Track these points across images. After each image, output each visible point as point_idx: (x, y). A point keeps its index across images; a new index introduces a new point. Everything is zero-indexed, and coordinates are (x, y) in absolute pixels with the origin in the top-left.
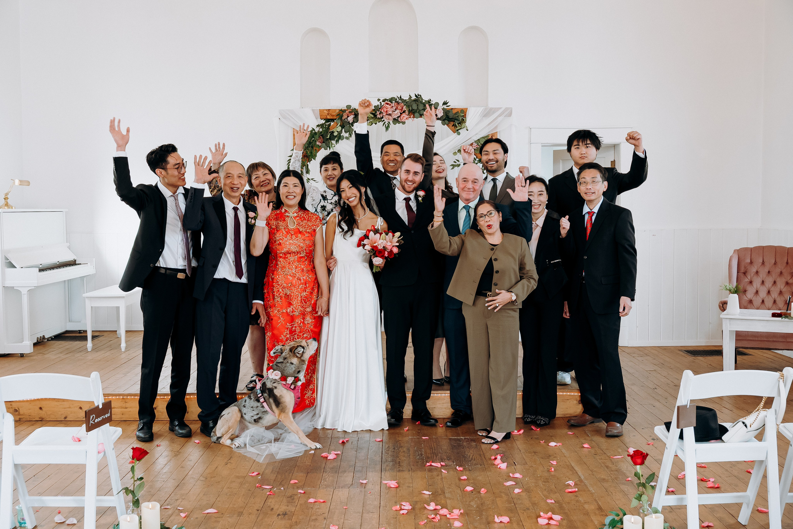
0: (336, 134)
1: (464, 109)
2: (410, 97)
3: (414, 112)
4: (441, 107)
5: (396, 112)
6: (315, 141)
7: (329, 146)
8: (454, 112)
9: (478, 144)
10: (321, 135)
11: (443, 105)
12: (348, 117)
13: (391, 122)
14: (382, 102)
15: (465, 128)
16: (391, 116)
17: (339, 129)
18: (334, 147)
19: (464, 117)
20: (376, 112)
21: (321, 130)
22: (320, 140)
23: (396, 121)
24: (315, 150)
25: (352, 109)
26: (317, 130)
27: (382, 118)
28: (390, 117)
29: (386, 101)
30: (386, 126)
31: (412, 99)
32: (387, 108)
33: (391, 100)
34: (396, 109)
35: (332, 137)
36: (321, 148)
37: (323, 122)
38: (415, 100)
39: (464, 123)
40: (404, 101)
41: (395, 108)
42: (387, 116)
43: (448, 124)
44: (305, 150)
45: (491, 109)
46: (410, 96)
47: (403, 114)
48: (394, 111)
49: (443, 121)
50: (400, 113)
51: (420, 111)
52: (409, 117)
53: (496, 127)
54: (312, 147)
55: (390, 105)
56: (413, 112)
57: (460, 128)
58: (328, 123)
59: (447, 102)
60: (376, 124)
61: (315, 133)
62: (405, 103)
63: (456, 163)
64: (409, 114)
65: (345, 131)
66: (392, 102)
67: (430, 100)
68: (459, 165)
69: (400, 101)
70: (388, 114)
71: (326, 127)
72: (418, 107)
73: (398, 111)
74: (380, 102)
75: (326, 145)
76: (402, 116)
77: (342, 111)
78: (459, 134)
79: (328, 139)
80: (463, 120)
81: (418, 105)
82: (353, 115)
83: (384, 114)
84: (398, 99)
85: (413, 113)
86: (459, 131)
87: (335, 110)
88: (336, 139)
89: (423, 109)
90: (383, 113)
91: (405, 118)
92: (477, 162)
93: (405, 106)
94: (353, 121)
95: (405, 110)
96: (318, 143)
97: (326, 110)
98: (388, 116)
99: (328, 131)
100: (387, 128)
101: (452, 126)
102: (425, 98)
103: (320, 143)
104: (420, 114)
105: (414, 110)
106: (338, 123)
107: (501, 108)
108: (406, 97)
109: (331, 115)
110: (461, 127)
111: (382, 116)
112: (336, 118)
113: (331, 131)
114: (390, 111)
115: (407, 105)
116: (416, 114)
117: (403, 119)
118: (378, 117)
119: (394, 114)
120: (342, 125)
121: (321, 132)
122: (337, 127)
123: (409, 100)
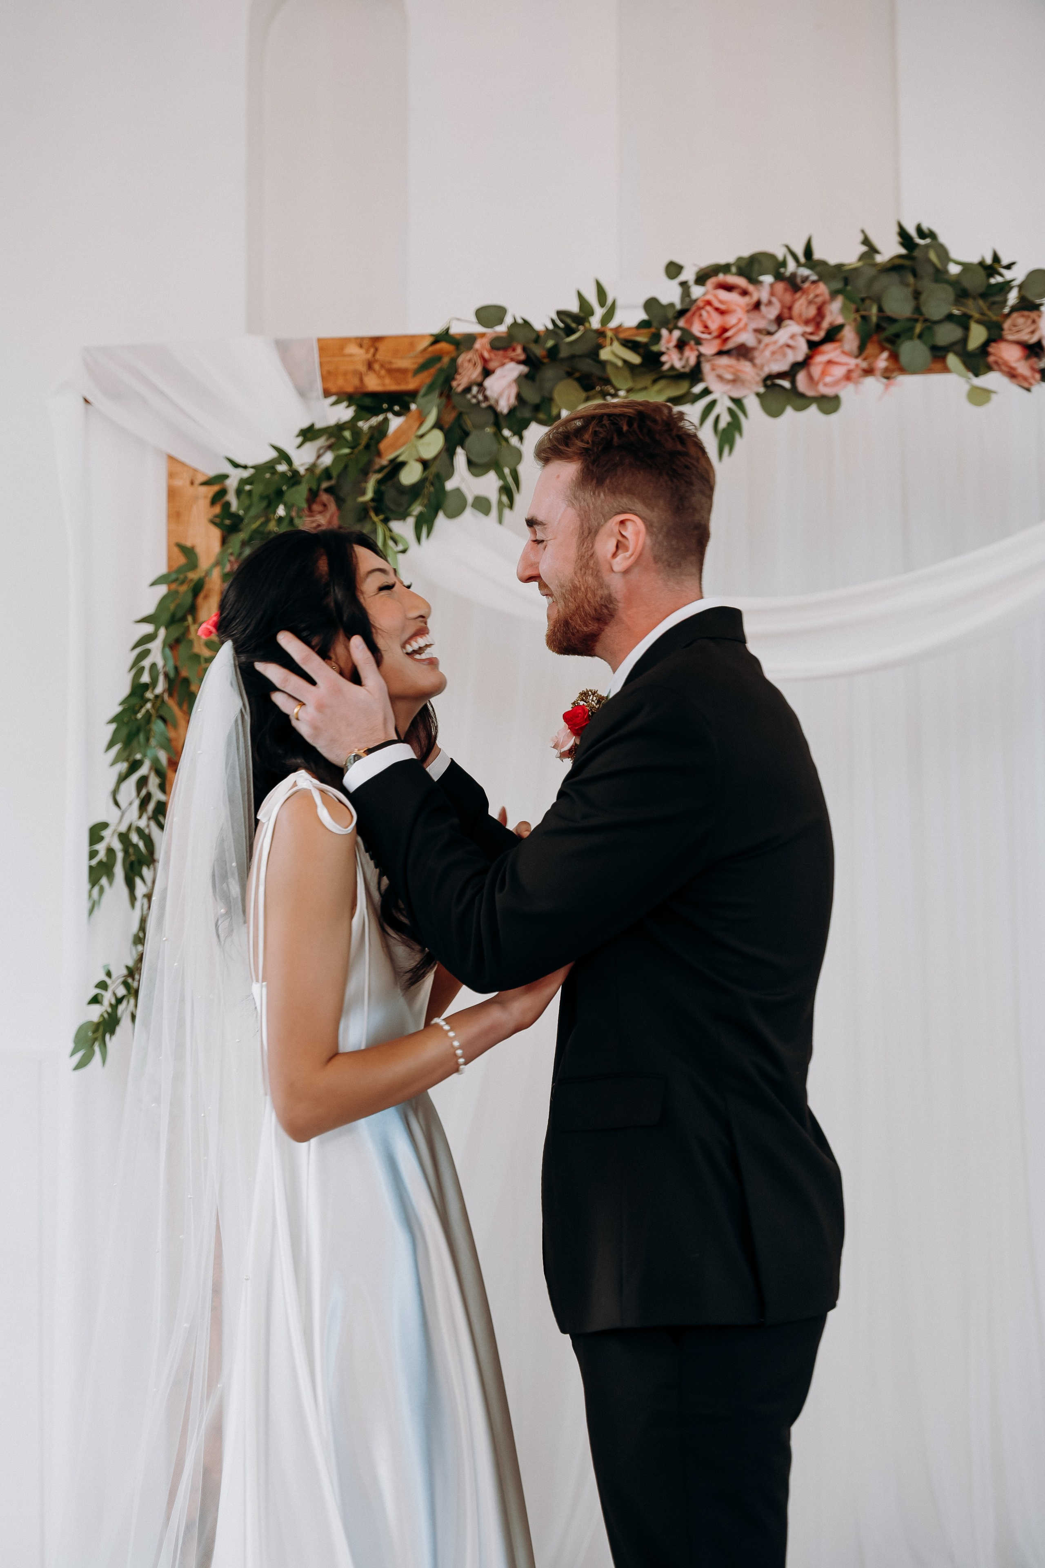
0: (410, 475)
2: (871, 248)
3: (897, 336)
5: (783, 336)
6: (291, 522)
10: (329, 490)
12: (487, 373)
13: (752, 404)
14: (691, 282)
16: (751, 360)
17: (431, 444)
20: (657, 338)
21: (328, 459)
22: (321, 520)
23: (781, 390)
25: (507, 330)
26: (302, 457)
27: (695, 374)
28: (745, 367)
29: (720, 275)
30: (723, 425)
31: (879, 259)
32: (722, 312)
33: (751, 268)
34: (779, 321)
35: (394, 497)
37: (342, 411)
38: (895, 267)
40: (828, 271)
41: (772, 312)
42: (724, 361)
46: (866, 239)
47: (828, 347)
48: (769, 333)
50: (808, 342)
51: (930, 324)
52: (864, 365)
55: (744, 293)
56: (886, 334)
58: (372, 421)
61: (292, 477)
62: (839, 285)
64: (862, 348)
65: (470, 463)
66: (754, 281)
67: (996, 258)
69: (805, 272)
70: (730, 345)
71: (355, 439)
72: (918, 310)
73: (792, 328)
74: (686, 282)
76: (820, 359)
77: (453, 342)
79: (367, 505)
81: (917, 295)
82: (520, 362)
83: (709, 349)
84: (792, 263)
85: (888, 340)
87: (411, 340)
88: (417, 509)
89: (950, 317)
90: (698, 341)
91: (838, 372)
93: (839, 300)
94: (519, 397)
95: (840, 320)
97: (360, 341)
98: (733, 363)
99: (370, 463)
100: (727, 438)
102: (965, 248)
104: (935, 349)
105: (892, 320)
106: (426, 413)
108: (840, 251)
109: (391, 371)
111: (693, 361)
112: (420, 386)
113: (384, 462)
114: (741, 325)
115: (849, 298)
116: (911, 349)
117: (828, 379)
118: (672, 368)
119: (772, 348)
120: (446, 426)
121: (327, 473)
122: (422, 436)
123: (860, 264)
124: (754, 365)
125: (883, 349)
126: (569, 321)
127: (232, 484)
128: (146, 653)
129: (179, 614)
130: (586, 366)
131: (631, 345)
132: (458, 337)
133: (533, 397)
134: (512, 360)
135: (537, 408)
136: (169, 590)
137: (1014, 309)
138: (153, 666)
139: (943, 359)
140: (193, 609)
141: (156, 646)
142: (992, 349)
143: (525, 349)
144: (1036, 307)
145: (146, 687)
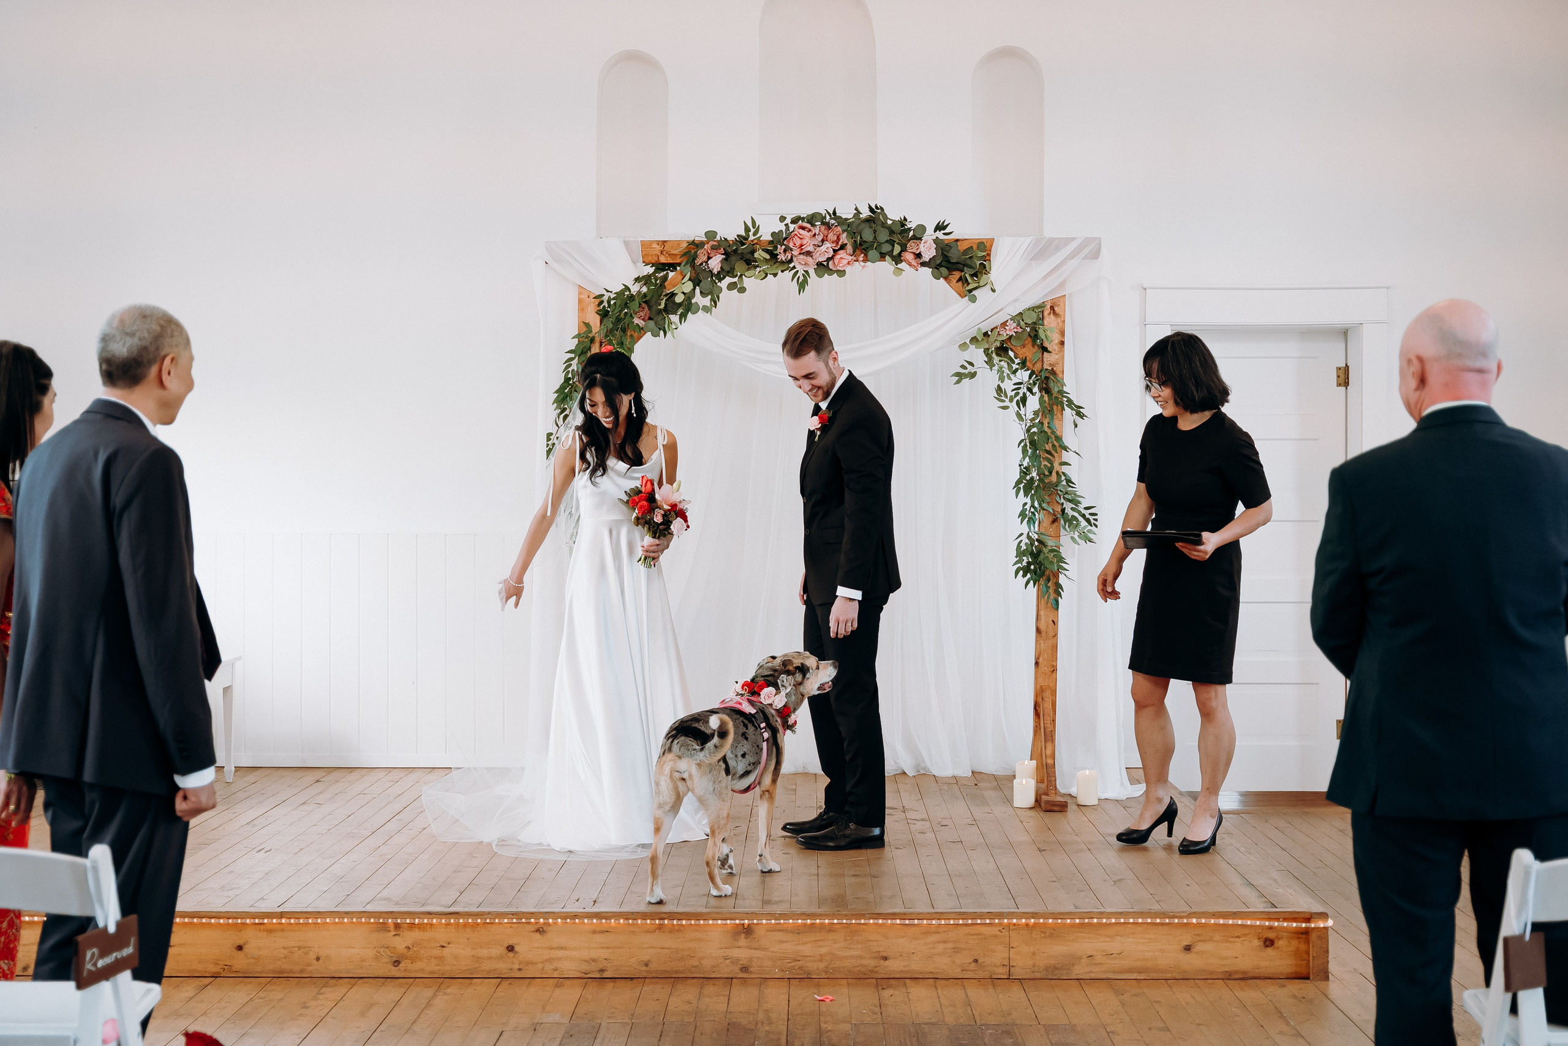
0: (679, 299)
1: (983, 240)
2: (858, 212)
3: (868, 248)
4: (930, 235)
5: (823, 248)
6: (631, 315)
7: (664, 327)
8: (962, 247)
9: (1019, 325)
10: (644, 302)
11: (935, 231)
12: (709, 258)
13: (812, 272)
14: (790, 225)
15: (988, 287)
16: (812, 256)
17: (688, 287)
18: (676, 329)
19: (985, 261)
20: (776, 248)
21: (645, 289)
22: (642, 314)
23: (823, 268)
24: (631, 336)
25: (718, 241)
26: (635, 289)
27: (791, 261)
28: (809, 259)
29: (800, 222)
30: (800, 280)
31: (861, 216)
32: (801, 239)
33: (812, 219)
34: (823, 241)
35: (672, 306)
36: (645, 333)
37: (650, 270)
38: (868, 220)
39: (985, 273)
40: (841, 221)
41: (820, 238)
42: (802, 257)
43: (947, 277)
44: (606, 336)
45: (1051, 241)
46: (856, 209)
47: (841, 252)
48: (819, 246)
49: (936, 268)
50: (833, 250)
51: (880, 244)
52: (855, 259)
53: (1062, 285)
54: (624, 330)
55: (810, 230)
56: (863, 247)
57: (976, 285)
58: (662, 274)
59: (945, 225)
60: (775, 275)
61: (631, 297)
62: (845, 227)
63: (965, 368)
64: (854, 251)
65: (701, 292)
66: (813, 225)
67: (905, 219)
68: (973, 375)
69: (833, 221)
70: (804, 251)
71: (656, 280)
72: (875, 237)
73: (828, 245)
74: (787, 225)
75: (656, 323)
76: (838, 257)
77: (695, 245)
78: (973, 300)
79: (660, 310)
80: (982, 267)
81: (875, 232)
82: (722, 254)
83: (795, 253)
84: (828, 217)
85: (864, 249)
86: (974, 293)
87: (679, 242)
88: (680, 311)
89: (887, 241)
90: (791, 250)
91: (845, 262)
92: (1017, 366)
93: (845, 234)
94: (721, 268)
95: (846, 242)
96: (636, 321)
97: (658, 242)
98: (805, 257)
99: (662, 293)
100: (802, 285)
101: (957, 282)
102: (893, 215)
103: (643, 319)
104: (881, 253)
105: (867, 242)
106: (684, 273)
107: (1073, 239)
108: (847, 213)
109: (669, 254)
110: (979, 283)
111: (789, 257)
112: (682, 261)
113: (669, 292)
114: (808, 244)
115: (849, 233)
116: (873, 253)
117: (840, 265)
118: (782, 259)
119: (819, 253)
120: (692, 278)
121: (645, 295)
122: (683, 284)
123: (853, 220)
124: (813, 258)
125: (862, 253)
126: (742, 240)
127: (605, 298)
128: (571, 364)
129: (585, 350)
130: (749, 256)
131: (767, 251)
132: (696, 242)
133: (727, 268)
134: (719, 253)
135: (728, 272)
136: (579, 341)
137: (911, 239)
138: (573, 370)
139: (885, 257)
140: (590, 349)
141: (575, 363)
142: (903, 254)
143: (724, 249)
144: (920, 239)
145: (570, 379)
